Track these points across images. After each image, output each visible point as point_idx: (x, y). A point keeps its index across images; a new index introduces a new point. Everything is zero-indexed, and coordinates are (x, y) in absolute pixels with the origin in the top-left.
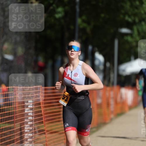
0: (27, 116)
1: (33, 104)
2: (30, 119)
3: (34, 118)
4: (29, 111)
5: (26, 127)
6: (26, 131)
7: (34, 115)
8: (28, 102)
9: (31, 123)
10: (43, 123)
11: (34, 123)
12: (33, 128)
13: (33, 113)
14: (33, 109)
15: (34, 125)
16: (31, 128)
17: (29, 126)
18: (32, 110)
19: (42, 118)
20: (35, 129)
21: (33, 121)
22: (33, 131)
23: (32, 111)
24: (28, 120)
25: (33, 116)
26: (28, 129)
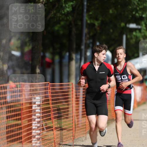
0: (35, 113)
1: (40, 101)
2: (37, 116)
3: (41, 114)
4: (37, 108)
5: (34, 124)
6: (34, 128)
7: (41, 111)
8: (35, 99)
9: (39, 120)
10: (51, 120)
11: (41, 119)
12: (40, 125)
13: (40, 109)
14: (41, 106)
15: (41, 122)
16: (39, 125)
17: (37, 123)
18: (39, 106)
19: (50, 114)
20: (42, 126)
21: (41, 117)
22: (41, 128)
23: (39, 108)
24: (35, 117)
25: (40, 113)
26: (36, 126)
